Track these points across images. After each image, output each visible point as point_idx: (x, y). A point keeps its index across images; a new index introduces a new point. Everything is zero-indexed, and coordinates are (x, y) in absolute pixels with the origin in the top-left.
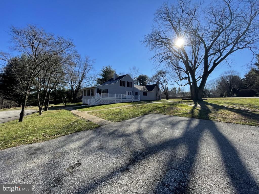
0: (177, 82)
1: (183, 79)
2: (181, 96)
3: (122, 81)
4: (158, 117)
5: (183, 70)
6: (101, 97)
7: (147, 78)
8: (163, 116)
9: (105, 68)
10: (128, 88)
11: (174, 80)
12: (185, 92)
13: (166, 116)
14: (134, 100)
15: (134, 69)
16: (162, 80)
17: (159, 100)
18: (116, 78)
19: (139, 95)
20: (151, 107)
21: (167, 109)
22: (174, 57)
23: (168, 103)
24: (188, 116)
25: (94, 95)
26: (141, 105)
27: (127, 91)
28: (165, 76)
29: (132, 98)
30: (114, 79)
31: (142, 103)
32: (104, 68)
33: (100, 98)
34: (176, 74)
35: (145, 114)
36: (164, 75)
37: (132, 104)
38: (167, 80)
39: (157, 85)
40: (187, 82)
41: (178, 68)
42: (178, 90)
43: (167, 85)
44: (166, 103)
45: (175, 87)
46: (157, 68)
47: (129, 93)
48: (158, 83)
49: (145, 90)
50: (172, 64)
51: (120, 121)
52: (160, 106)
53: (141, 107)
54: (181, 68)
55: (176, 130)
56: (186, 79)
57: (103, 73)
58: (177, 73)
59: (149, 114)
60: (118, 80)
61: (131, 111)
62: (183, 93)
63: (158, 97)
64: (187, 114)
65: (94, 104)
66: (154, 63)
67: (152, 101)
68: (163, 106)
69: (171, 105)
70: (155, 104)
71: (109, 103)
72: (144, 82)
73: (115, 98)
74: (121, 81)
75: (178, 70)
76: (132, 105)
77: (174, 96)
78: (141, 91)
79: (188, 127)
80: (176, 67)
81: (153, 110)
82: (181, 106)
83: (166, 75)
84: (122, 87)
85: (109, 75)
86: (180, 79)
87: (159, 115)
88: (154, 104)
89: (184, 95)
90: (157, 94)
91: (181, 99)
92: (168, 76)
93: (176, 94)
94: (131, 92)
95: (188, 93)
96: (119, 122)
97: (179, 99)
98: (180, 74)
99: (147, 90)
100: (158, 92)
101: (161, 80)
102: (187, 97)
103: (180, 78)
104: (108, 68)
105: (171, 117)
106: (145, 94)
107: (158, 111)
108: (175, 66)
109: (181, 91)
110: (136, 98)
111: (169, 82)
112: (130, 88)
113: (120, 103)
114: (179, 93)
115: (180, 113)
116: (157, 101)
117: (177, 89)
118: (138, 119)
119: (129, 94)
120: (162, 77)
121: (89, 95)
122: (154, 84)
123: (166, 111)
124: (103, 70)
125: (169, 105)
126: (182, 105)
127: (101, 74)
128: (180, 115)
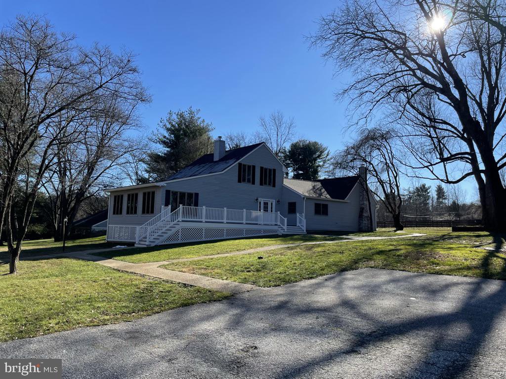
0: (430, 167)
1: (453, 157)
2: (446, 217)
3: (245, 166)
4: (383, 276)
5: (449, 128)
6: (180, 219)
7: (322, 152)
8: (398, 274)
9: (175, 119)
10: (263, 187)
11: (420, 160)
12: (461, 202)
13: (405, 274)
14: (285, 229)
15: (278, 121)
16: (376, 159)
17: (370, 230)
18: (224, 155)
19: (301, 213)
20: (354, 251)
21: (406, 256)
22: (419, 87)
23: (404, 239)
24: (470, 273)
25: (152, 212)
26: (319, 246)
27: (262, 200)
28: (388, 147)
29: (279, 223)
30: (216, 158)
31: (316, 239)
32: (172, 118)
33: (175, 222)
34: (428, 141)
35: (344, 270)
36: (386, 144)
37: (285, 241)
38: (394, 161)
39: (360, 179)
40: (469, 167)
41: (433, 120)
42: (436, 197)
43: (395, 178)
44: (398, 241)
45: (424, 186)
46: (362, 122)
47: (266, 204)
48: (364, 171)
49: (321, 195)
50: (411, 109)
51: (279, 286)
52: (381, 247)
53: (319, 249)
54: (445, 123)
55: (441, 302)
56: (462, 158)
57: (167, 135)
58: (430, 136)
59: (353, 269)
60: (231, 161)
61: (298, 262)
62: (455, 208)
63: (365, 222)
64: (469, 268)
65: (158, 243)
66: (352, 106)
67: (347, 233)
68: (392, 247)
69: (415, 245)
70: (362, 241)
71: (204, 239)
72: (310, 167)
73: (225, 221)
74: (240, 164)
75: (435, 128)
76: (286, 246)
77: (419, 217)
78: (308, 199)
79: (471, 298)
80: (425, 116)
81: (364, 260)
82: (448, 248)
83: (392, 146)
84: (245, 186)
85: (191, 144)
86: (443, 160)
87: (385, 272)
88: (359, 242)
89: (458, 215)
90: (362, 210)
91: (448, 230)
92: (398, 147)
93: (427, 209)
94: (272, 202)
95: (472, 205)
96: (276, 286)
97: (441, 228)
98: (439, 141)
99: (326, 195)
100: (366, 203)
101: (375, 162)
102: (471, 222)
103: (441, 154)
104: (187, 116)
105: (423, 275)
106: (321, 209)
107: (379, 260)
108: (423, 115)
109: (446, 201)
110: (292, 223)
111: (402, 169)
112: (271, 188)
113: (242, 240)
114: (440, 208)
115: (447, 267)
116: (365, 234)
117: (433, 193)
118: (326, 280)
119: (266, 209)
120: (379, 149)
121: (132, 210)
122: (351, 174)
123: (405, 262)
124: (169, 126)
125: (409, 245)
126: (452, 246)
127: (161, 137)
128: (449, 272)
